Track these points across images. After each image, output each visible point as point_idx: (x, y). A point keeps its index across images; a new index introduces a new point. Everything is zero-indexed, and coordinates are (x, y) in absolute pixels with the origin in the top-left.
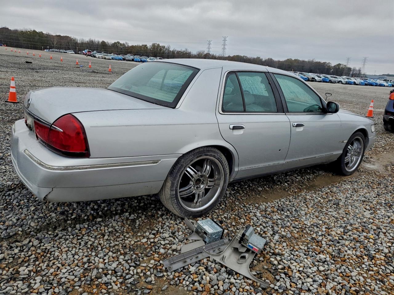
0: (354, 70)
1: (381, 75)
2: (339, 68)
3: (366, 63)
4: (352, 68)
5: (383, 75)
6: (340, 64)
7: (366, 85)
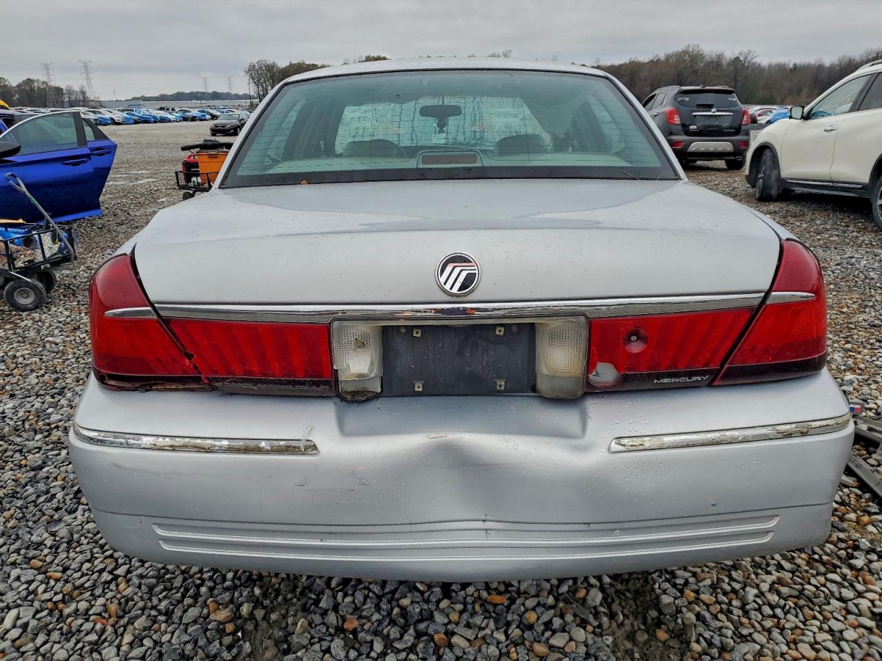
0: (70, 92)
1: (130, 100)
2: (32, 90)
3: (91, 76)
4: (63, 87)
5: (133, 99)
6: (29, 81)
7: (136, 122)
